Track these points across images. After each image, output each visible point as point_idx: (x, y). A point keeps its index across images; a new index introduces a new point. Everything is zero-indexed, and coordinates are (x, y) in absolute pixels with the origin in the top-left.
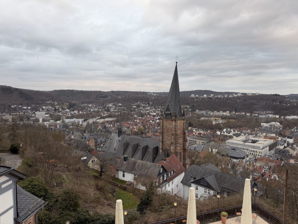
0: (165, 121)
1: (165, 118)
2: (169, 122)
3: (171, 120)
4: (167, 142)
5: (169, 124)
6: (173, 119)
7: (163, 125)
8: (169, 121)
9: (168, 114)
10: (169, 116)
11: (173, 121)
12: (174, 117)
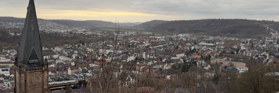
0: (28, 74)
1: (30, 70)
2: (35, 74)
3: (41, 71)
5: (37, 77)
6: (44, 69)
7: (26, 81)
10: (35, 66)
11: (44, 72)
12: (46, 67)
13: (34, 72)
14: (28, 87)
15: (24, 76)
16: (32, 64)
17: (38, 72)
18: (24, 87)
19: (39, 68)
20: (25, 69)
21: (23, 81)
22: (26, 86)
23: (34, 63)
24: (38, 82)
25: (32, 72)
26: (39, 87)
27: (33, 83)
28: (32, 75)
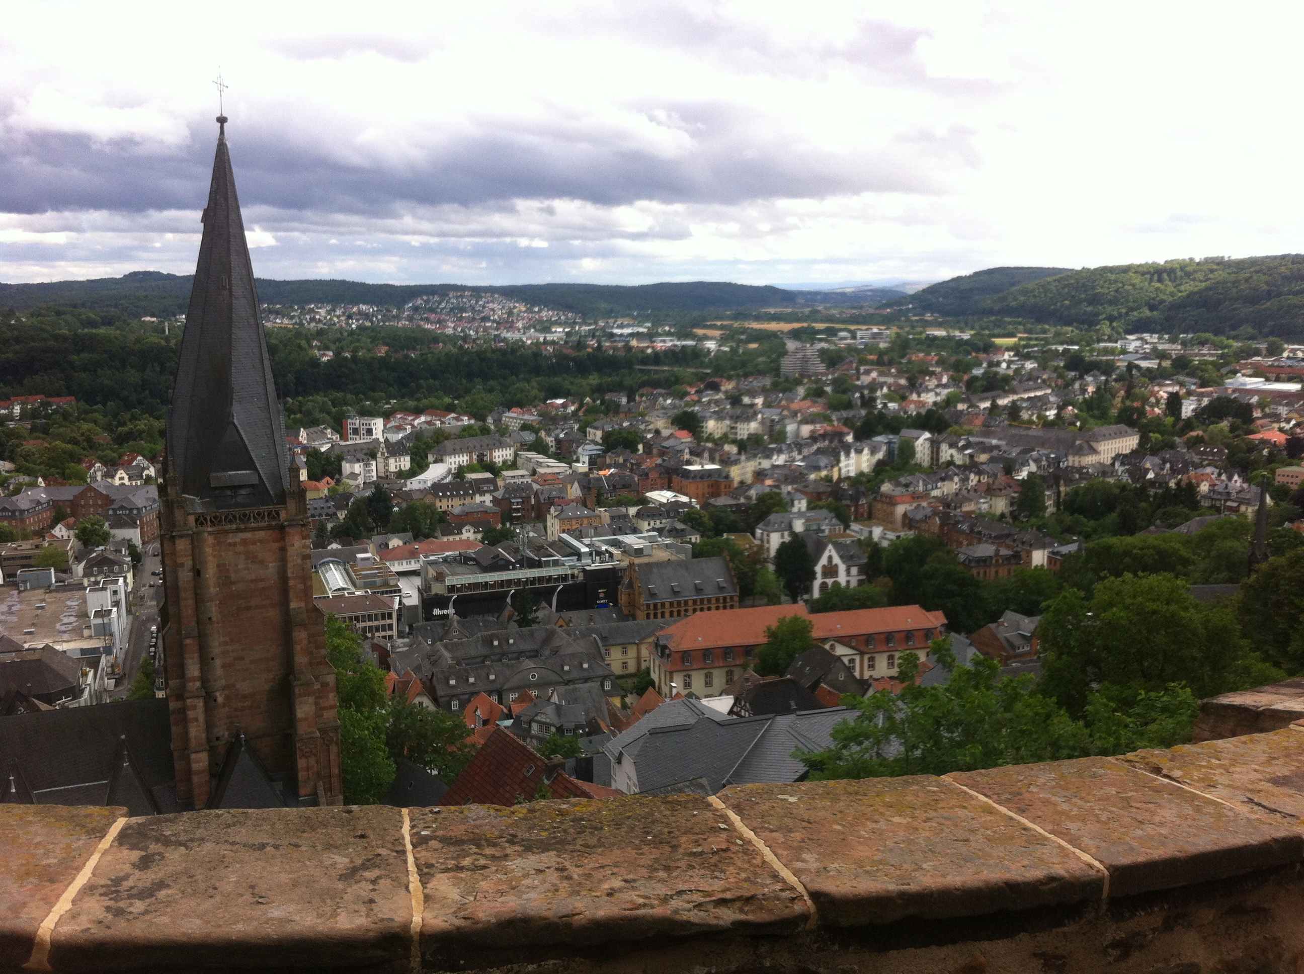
0: (210, 540)
1: (216, 521)
2: (244, 542)
3: (269, 528)
4: (244, 687)
5: (252, 558)
6: (283, 515)
7: (197, 573)
8: (248, 535)
9: (228, 488)
10: (239, 499)
11: (287, 529)
12: (291, 505)
13: (238, 530)
14: (208, 604)
15: (190, 552)
16: (229, 493)
17: (254, 530)
18: (191, 602)
19: (264, 508)
20: (192, 519)
21: (185, 576)
22: (199, 599)
23: (235, 488)
24: (262, 580)
25: (227, 532)
26: (266, 603)
27: (233, 583)
28: (230, 544)
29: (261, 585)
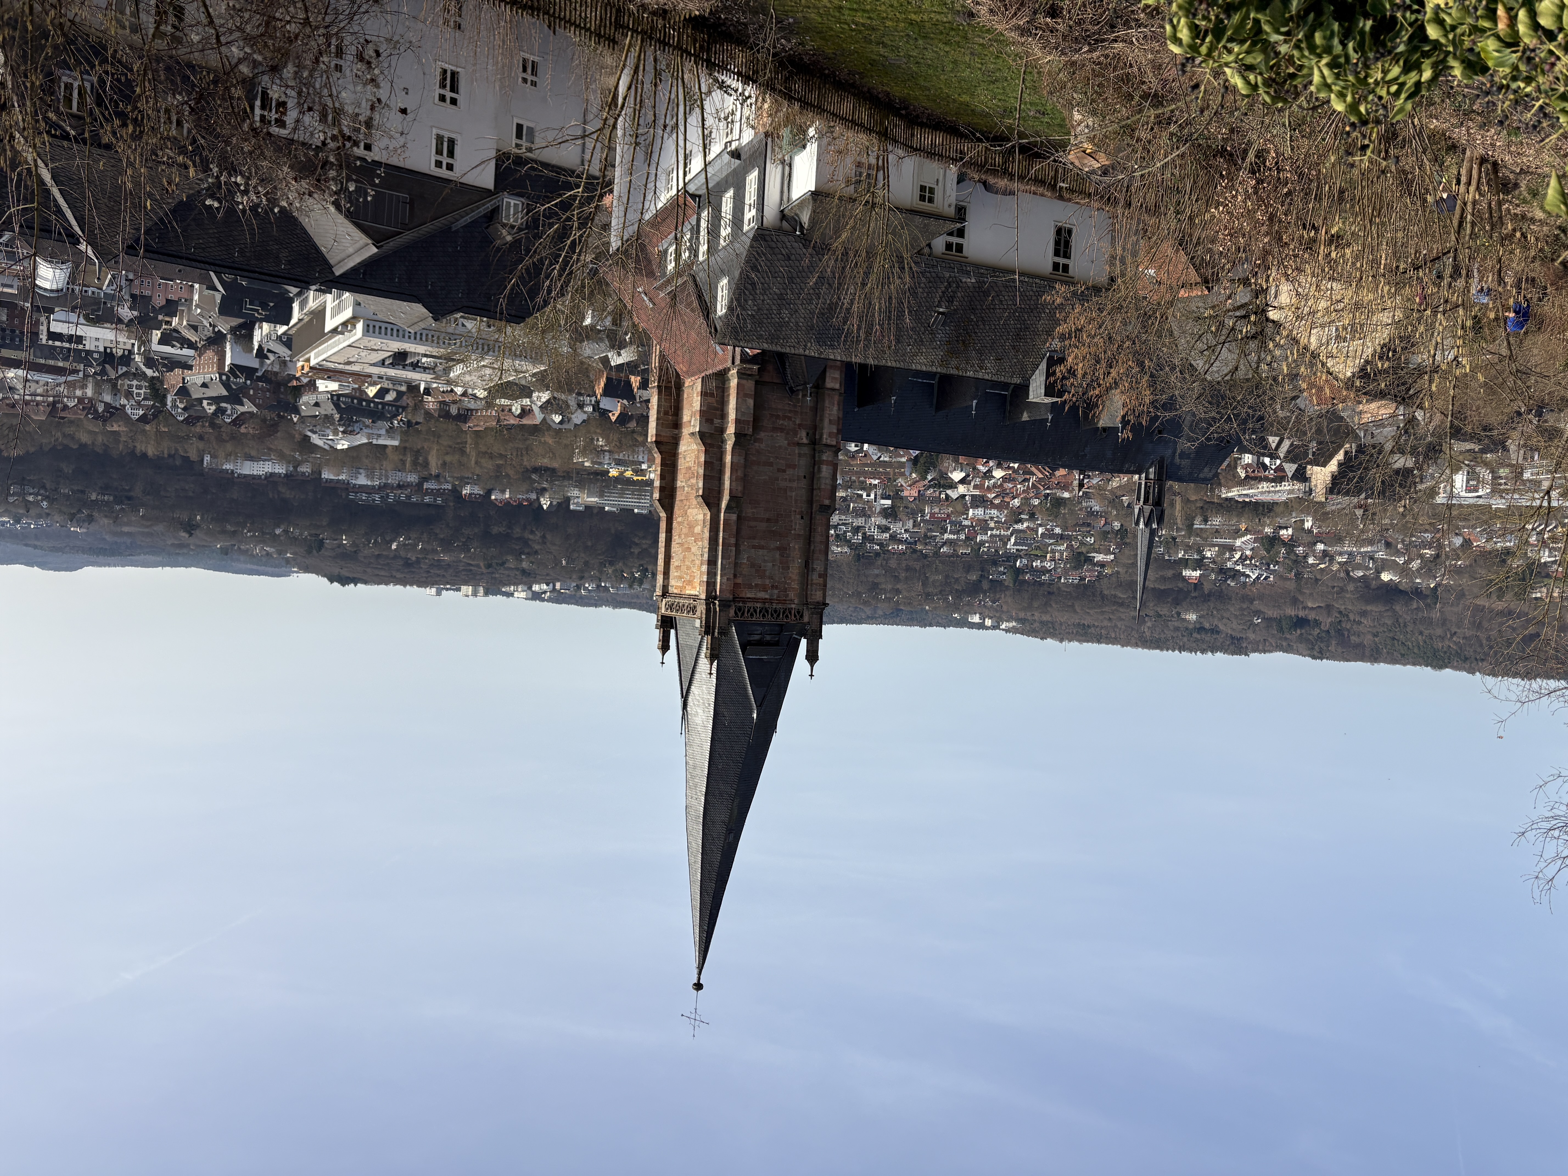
26: (753, 524)
27: (778, 548)
28: (777, 587)
29: (756, 542)
